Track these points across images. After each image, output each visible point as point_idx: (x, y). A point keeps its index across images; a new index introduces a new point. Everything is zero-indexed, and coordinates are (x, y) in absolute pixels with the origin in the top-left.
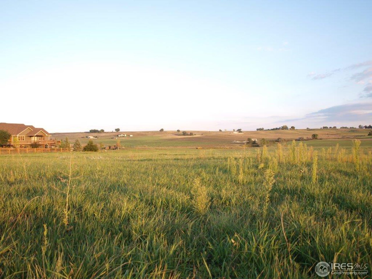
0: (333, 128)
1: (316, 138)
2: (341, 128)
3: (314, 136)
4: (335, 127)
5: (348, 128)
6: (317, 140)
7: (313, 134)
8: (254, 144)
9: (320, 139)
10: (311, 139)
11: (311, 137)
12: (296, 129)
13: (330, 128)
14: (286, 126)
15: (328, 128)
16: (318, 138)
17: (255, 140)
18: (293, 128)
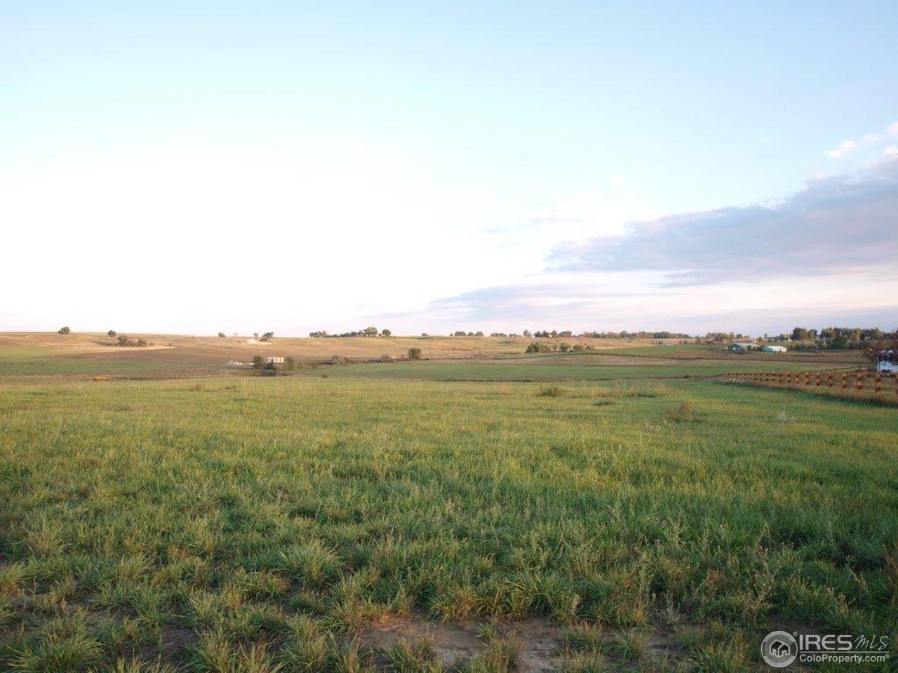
0: (476, 335)
1: (417, 358)
2: (492, 335)
3: (414, 354)
4: (479, 334)
5: (506, 336)
6: (421, 362)
9: (426, 359)
10: (406, 360)
11: (406, 353)
12: (392, 335)
13: (470, 334)
14: (374, 328)
15: (465, 335)
16: (421, 357)
18: (386, 333)
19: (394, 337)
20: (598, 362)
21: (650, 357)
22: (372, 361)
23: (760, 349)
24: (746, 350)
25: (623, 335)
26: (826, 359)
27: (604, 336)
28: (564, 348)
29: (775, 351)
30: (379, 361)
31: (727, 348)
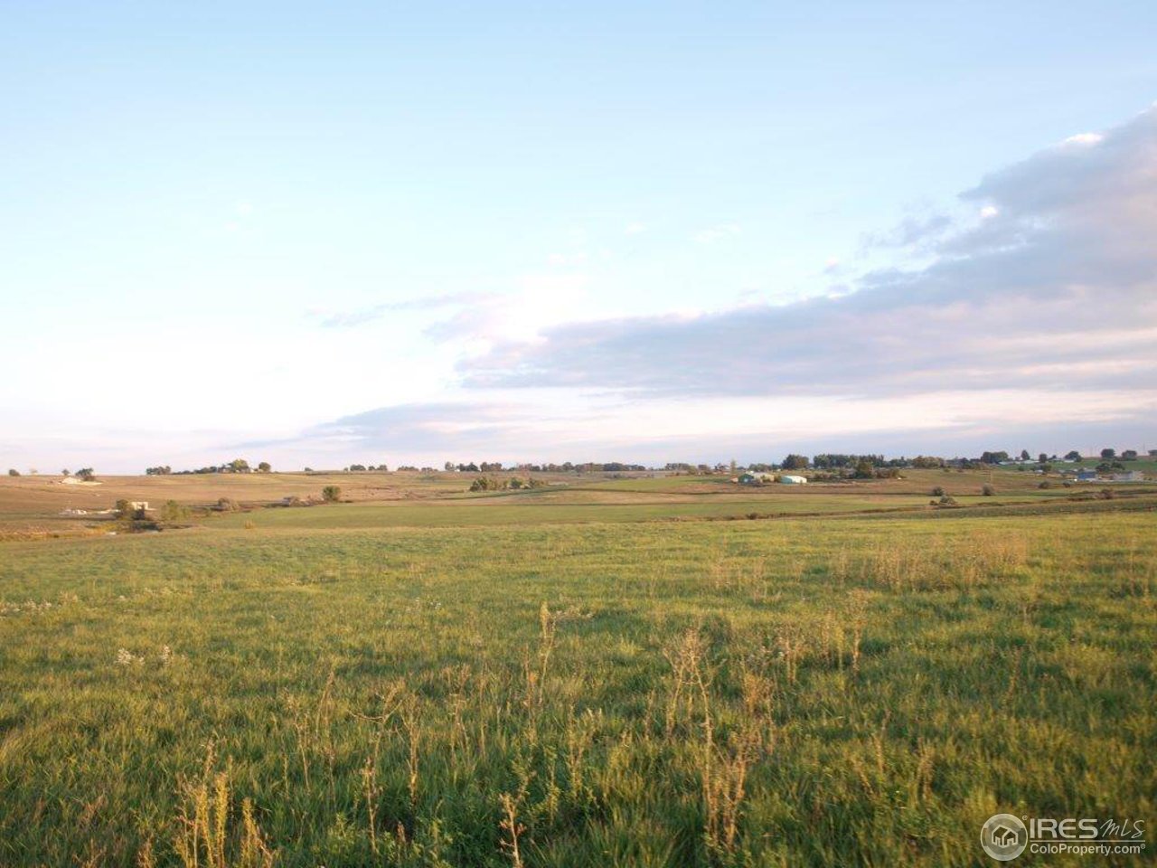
0: (378, 469)
1: (336, 500)
2: (400, 469)
3: (331, 494)
4: (383, 468)
5: (417, 470)
6: (339, 505)
7: (329, 485)
8: (137, 519)
9: (348, 502)
10: (321, 503)
11: (319, 495)
12: (273, 470)
13: (371, 468)
14: (243, 462)
15: (364, 469)
16: (342, 498)
17: (143, 506)
18: (264, 467)
19: (277, 473)
20: (594, 500)
21: (654, 492)
22: (274, 506)
23: (776, 480)
24: (761, 481)
25: (567, 467)
26: (861, 490)
27: (545, 469)
28: (516, 485)
29: (795, 483)
30: (286, 506)
31: (736, 480)
